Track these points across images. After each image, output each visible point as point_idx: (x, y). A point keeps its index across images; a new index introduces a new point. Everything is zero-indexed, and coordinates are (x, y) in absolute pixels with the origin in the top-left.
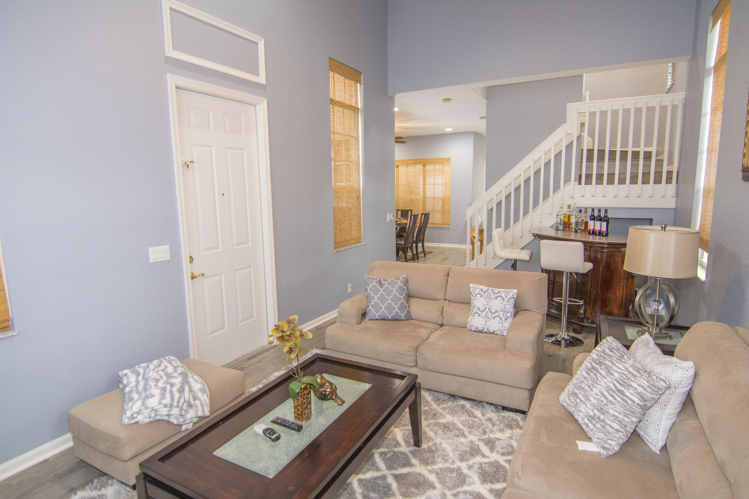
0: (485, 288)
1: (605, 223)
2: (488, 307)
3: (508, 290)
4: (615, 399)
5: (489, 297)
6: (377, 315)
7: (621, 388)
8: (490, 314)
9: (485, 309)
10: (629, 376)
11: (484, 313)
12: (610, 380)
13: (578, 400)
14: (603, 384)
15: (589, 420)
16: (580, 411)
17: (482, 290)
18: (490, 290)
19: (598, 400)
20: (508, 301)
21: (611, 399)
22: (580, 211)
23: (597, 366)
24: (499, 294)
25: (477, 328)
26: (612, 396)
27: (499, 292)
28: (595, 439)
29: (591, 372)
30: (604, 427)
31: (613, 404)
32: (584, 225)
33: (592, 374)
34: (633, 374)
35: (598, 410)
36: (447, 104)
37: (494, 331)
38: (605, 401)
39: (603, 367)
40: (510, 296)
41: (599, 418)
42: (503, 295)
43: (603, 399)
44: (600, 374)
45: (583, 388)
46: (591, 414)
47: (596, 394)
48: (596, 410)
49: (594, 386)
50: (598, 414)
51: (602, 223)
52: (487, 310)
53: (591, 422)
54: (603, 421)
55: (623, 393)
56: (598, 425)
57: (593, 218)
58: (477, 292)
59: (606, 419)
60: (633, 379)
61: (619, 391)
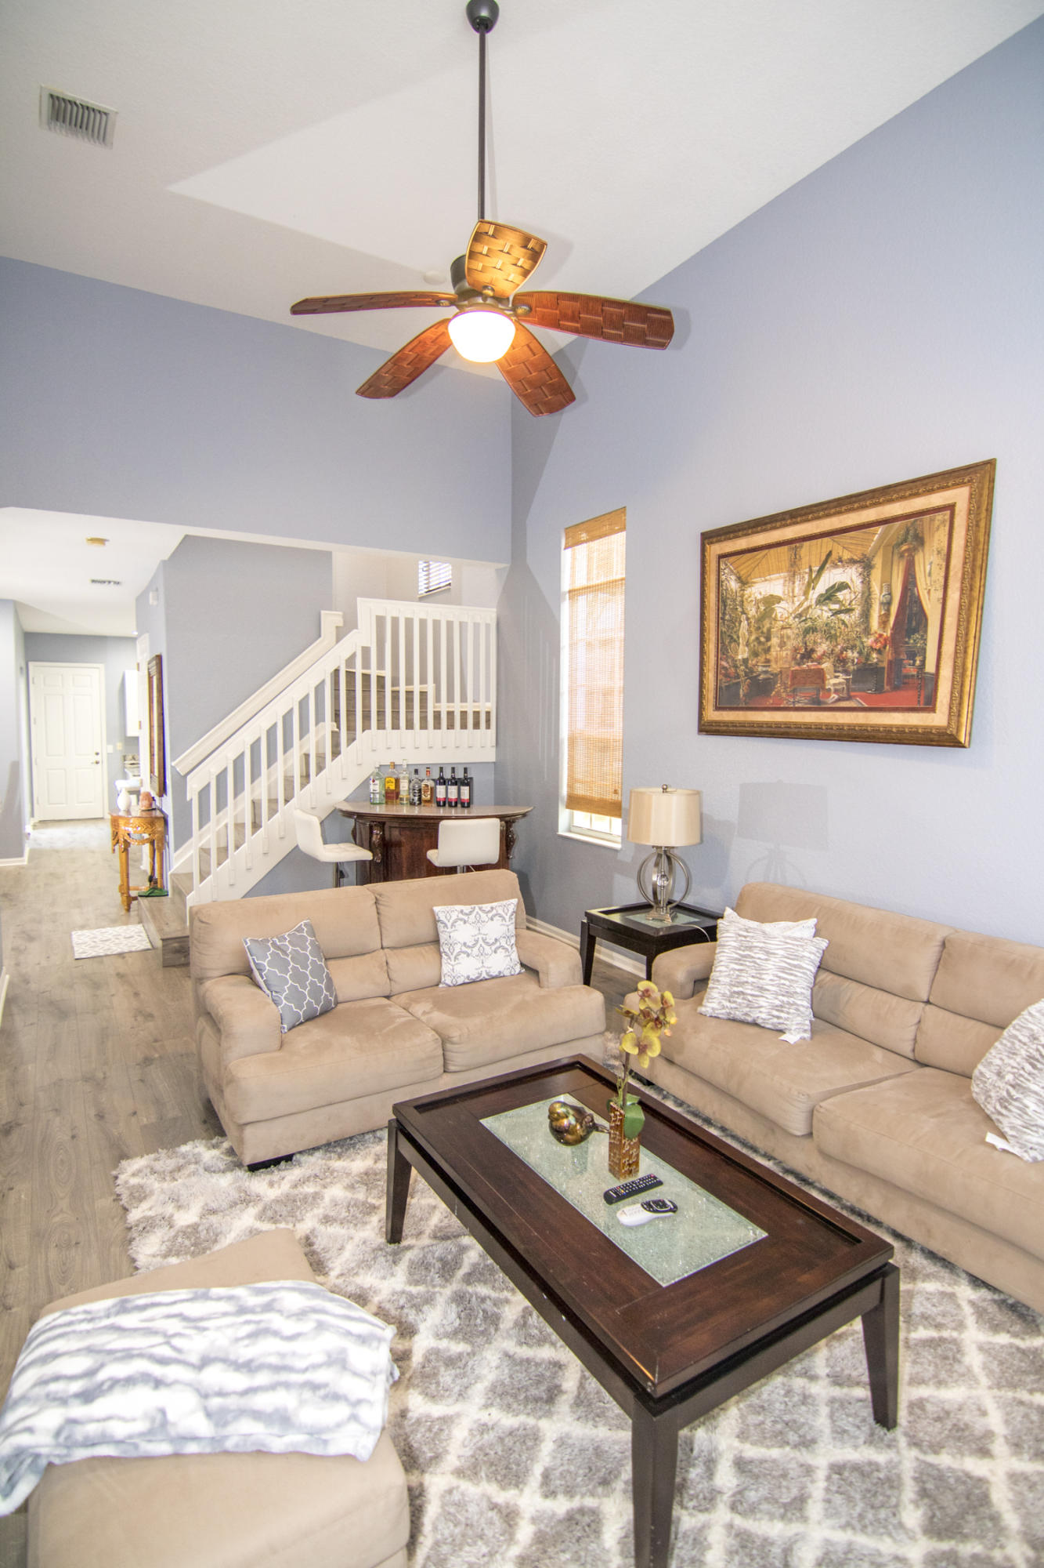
0: (467, 909)
1: (467, 788)
2: (480, 936)
3: (504, 902)
4: (796, 976)
5: (479, 921)
6: (301, 1013)
7: (795, 962)
8: (487, 948)
9: (477, 941)
10: (796, 948)
11: (475, 950)
12: (777, 960)
13: (750, 998)
14: (770, 967)
15: (778, 1010)
16: (761, 1007)
17: (462, 912)
18: (477, 909)
19: (778, 985)
20: (510, 918)
21: (792, 978)
22: (416, 771)
23: (746, 953)
24: (494, 912)
25: (468, 977)
26: (792, 974)
27: (492, 908)
28: (794, 1027)
29: (745, 961)
30: (797, 1010)
31: (797, 982)
32: (429, 793)
33: (748, 963)
34: (797, 945)
35: (783, 995)
36: (96, 547)
37: (500, 972)
38: (787, 983)
39: (755, 951)
40: (511, 910)
41: (789, 1003)
42: (500, 911)
43: (783, 981)
44: (759, 958)
45: (747, 982)
46: (777, 1002)
47: (771, 980)
48: (780, 997)
49: (761, 974)
50: (785, 999)
51: (462, 788)
52: (481, 942)
53: (782, 1011)
54: (795, 1004)
55: (801, 967)
56: (791, 1011)
57: (442, 781)
58: (454, 917)
59: (796, 1001)
60: (801, 949)
61: (795, 966)
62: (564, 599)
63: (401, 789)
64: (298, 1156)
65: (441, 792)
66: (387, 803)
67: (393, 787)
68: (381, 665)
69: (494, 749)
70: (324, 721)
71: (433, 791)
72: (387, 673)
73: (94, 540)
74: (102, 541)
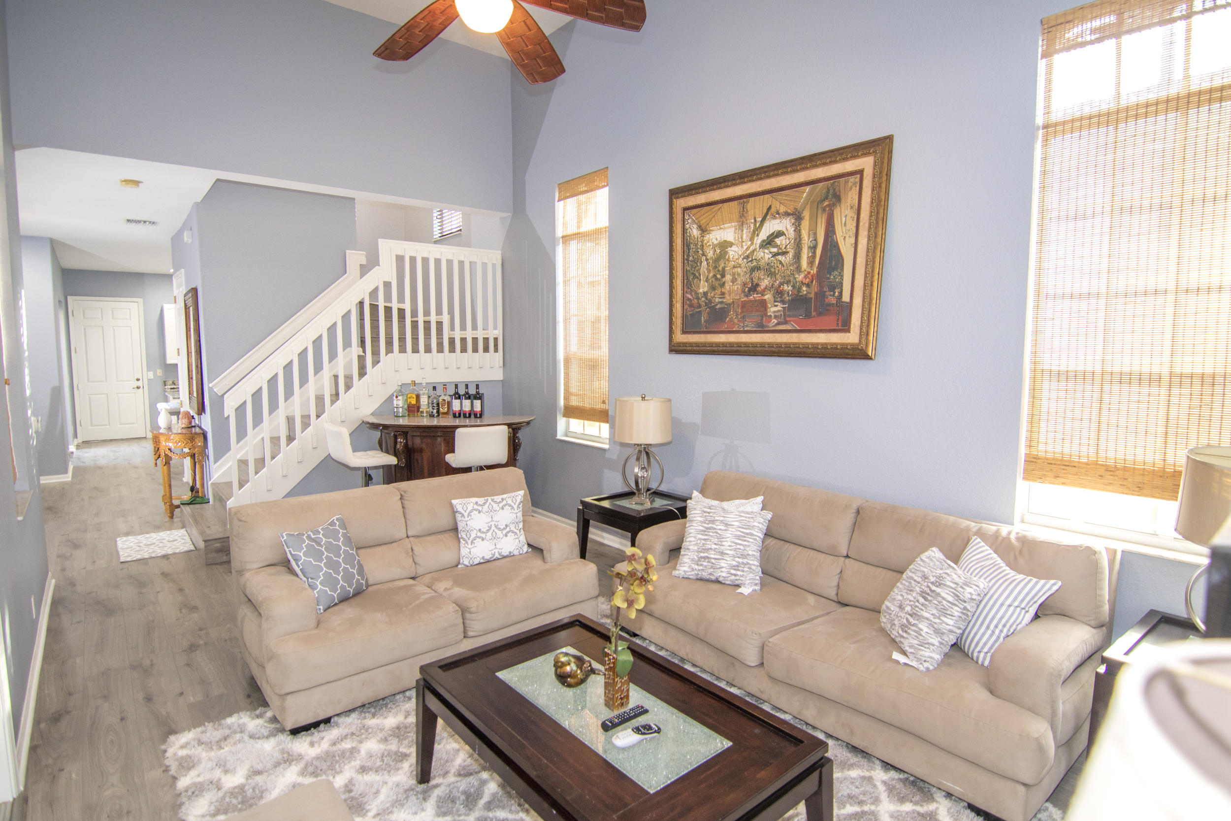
0: (481, 501)
1: (479, 401)
2: (493, 523)
3: (513, 494)
4: (748, 541)
5: (491, 510)
6: (336, 596)
7: (748, 531)
8: (499, 533)
9: (490, 527)
10: (748, 519)
11: (489, 534)
12: (733, 530)
13: (713, 561)
14: (729, 535)
15: (735, 570)
16: (723, 567)
17: (476, 503)
18: (490, 501)
19: (735, 550)
20: (518, 507)
21: (746, 543)
22: (434, 388)
23: (710, 525)
24: (505, 502)
25: (483, 558)
26: (745, 541)
27: (503, 499)
28: (747, 582)
29: (709, 532)
30: (750, 568)
31: (749, 546)
32: (446, 406)
33: (711, 534)
34: (749, 518)
35: (739, 557)
36: (130, 190)
37: (510, 552)
38: (742, 547)
39: (717, 524)
40: (518, 501)
41: (743, 563)
42: (510, 502)
43: (738, 546)
44: (720, 529)
45: (711, 549)
46: (734, 563)
47: (730, 546)
48: (737, 559)
49: (722, 542)
50: (740, 560)
51: (475, 401)
52: (493, 528)
53: (739, 570)
54: (748, 563)
55: (752, 535)
56: (746, 569)
57: (458, 396)
58: (470, 508)
59: (749, 561)
60: (752, 520)
61: (747, 534)
62: (559, 244)
63: (422, 403)
64: (336, 718)
65: (456, 405)
66: (409, 415)
67: (414, 402)
68: (401, 299)
69: (502, 369)
70: (351, 346)
71: (449, 404)
72: (407, 306)
73: (127, 182)
74: (137, 183)
